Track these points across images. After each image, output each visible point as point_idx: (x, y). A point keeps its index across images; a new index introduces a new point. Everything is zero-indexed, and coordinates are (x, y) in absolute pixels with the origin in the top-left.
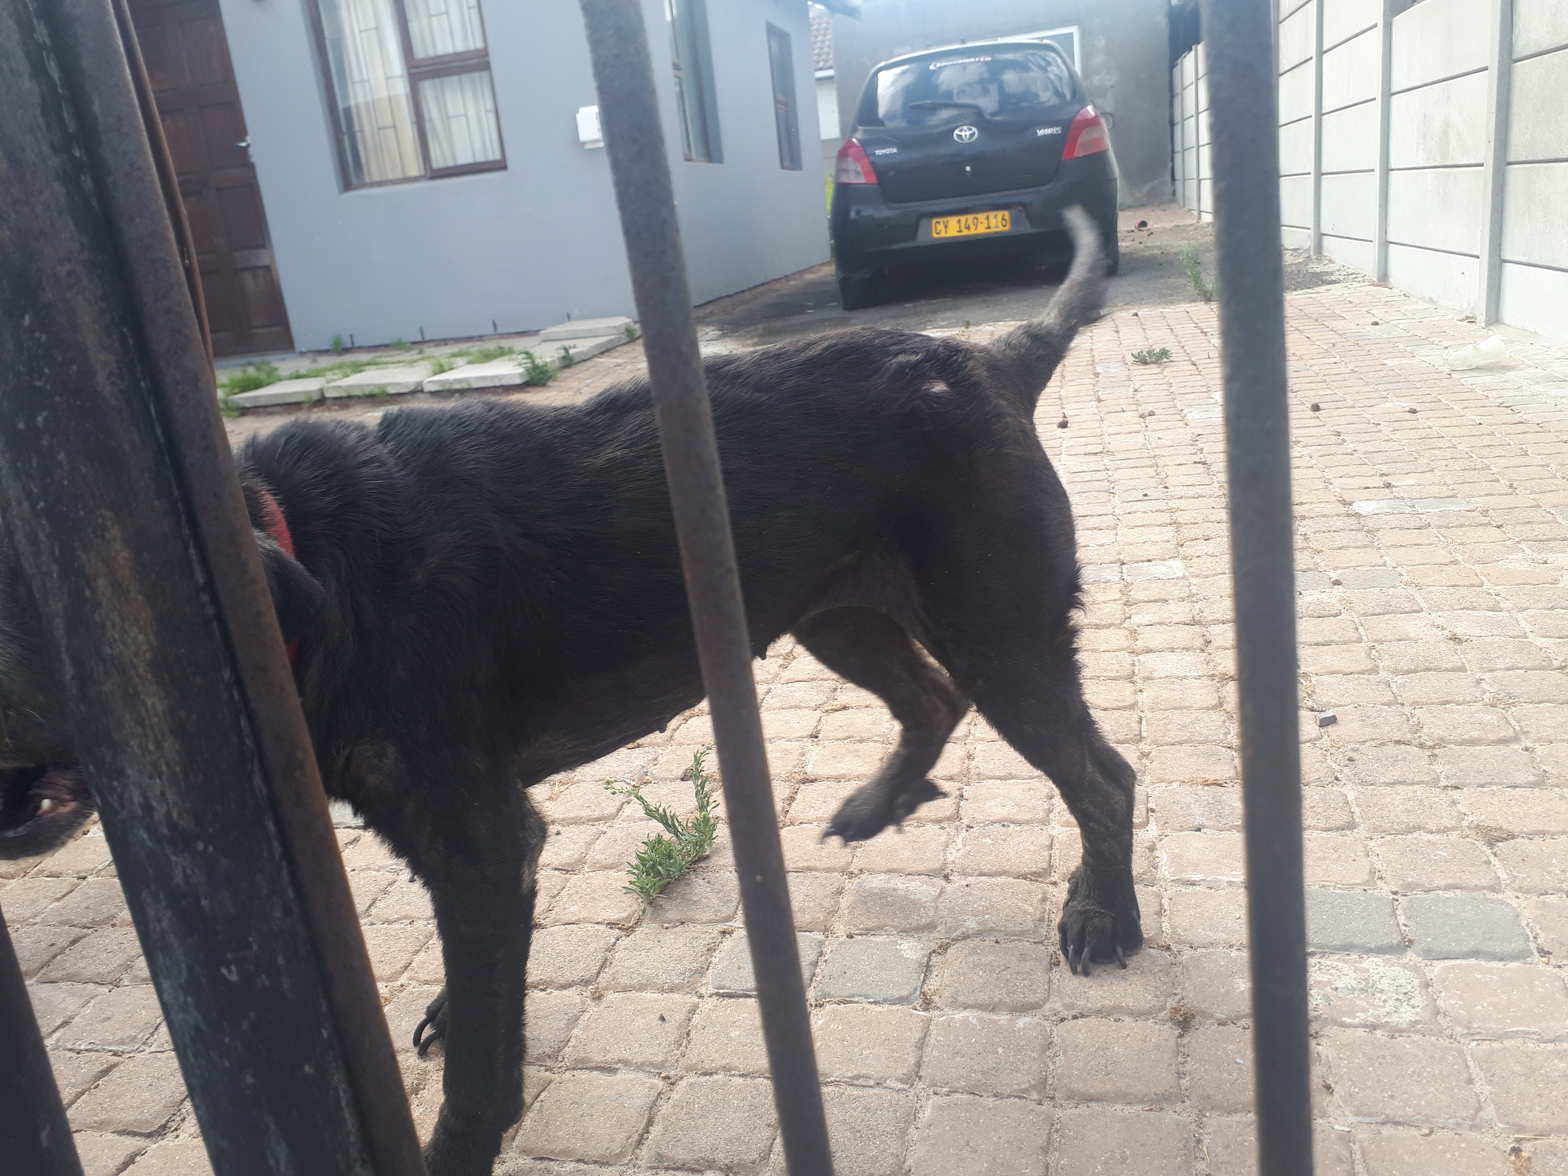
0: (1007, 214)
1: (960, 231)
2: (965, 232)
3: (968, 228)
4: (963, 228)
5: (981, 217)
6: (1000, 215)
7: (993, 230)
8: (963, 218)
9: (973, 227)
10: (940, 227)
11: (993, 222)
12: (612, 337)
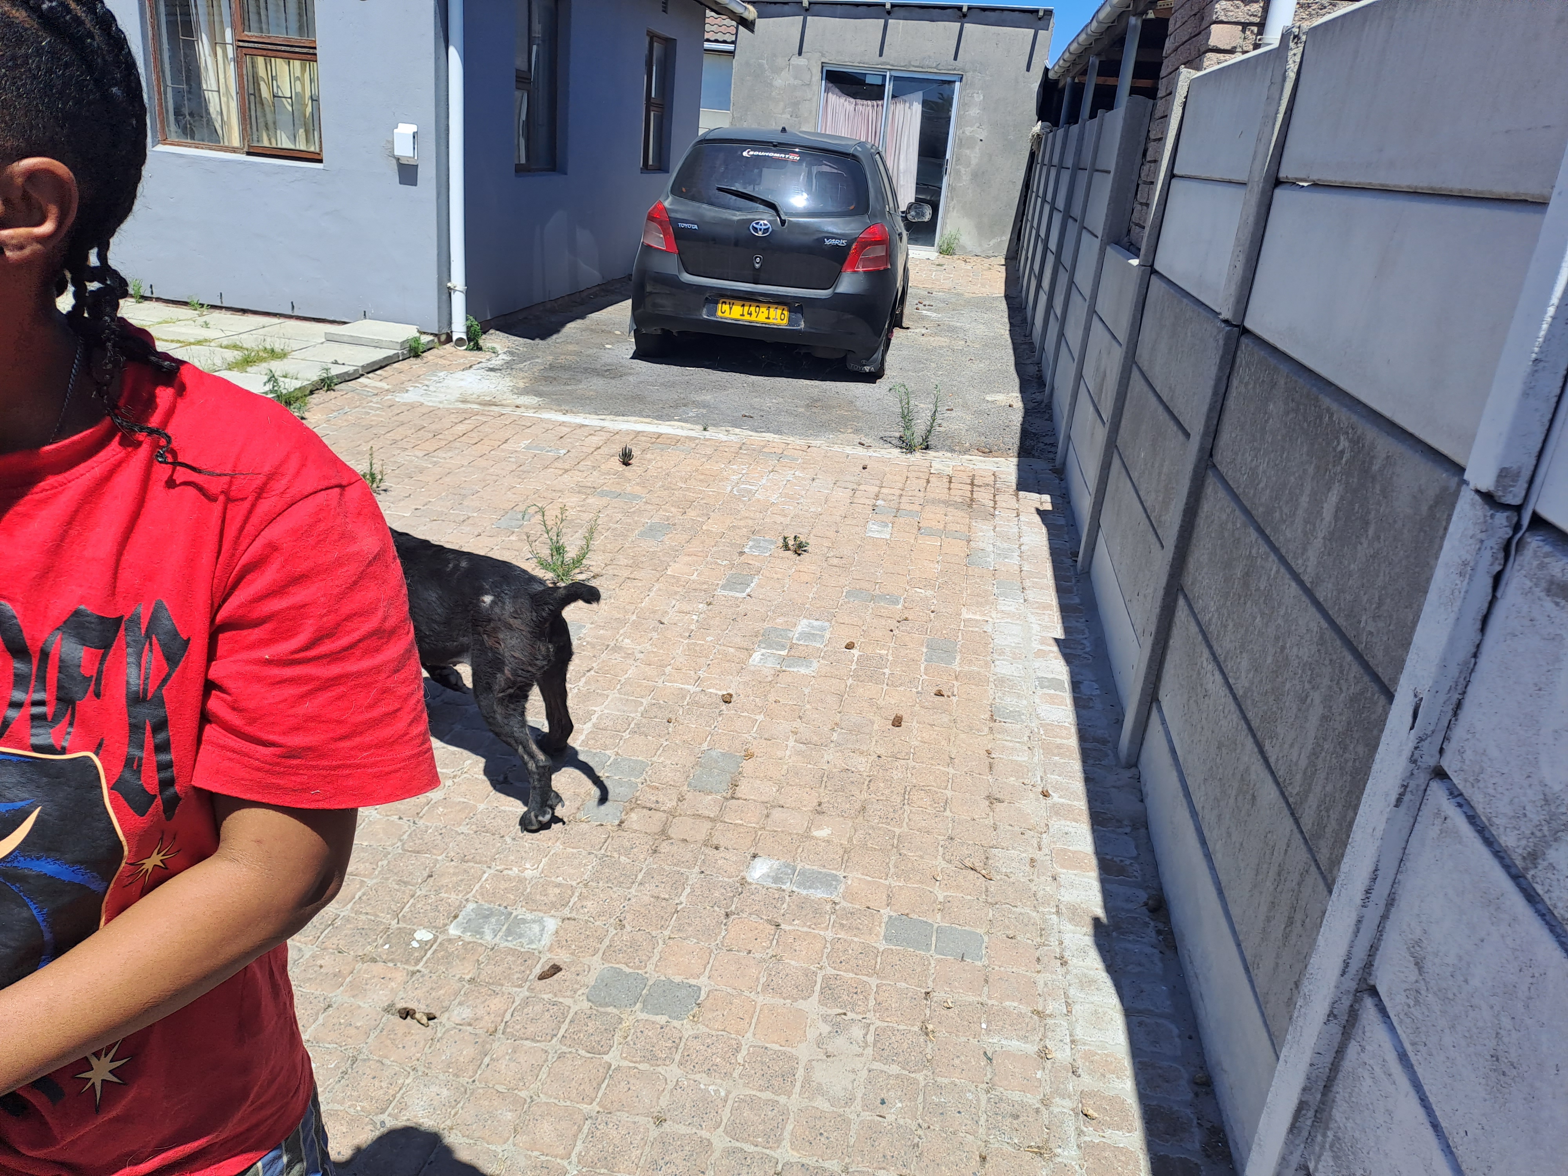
0: (786, 312)
1: (743, 315)
2: (747, 317)
3: (750, 314)
4: (745, 313)
5: (763, 309)
6: (779, 312)
7: (771, 321)
8: (747, 307)
9: (754, 314)
10: (726, 307)
11: (772, 315)
12: (391, 352)
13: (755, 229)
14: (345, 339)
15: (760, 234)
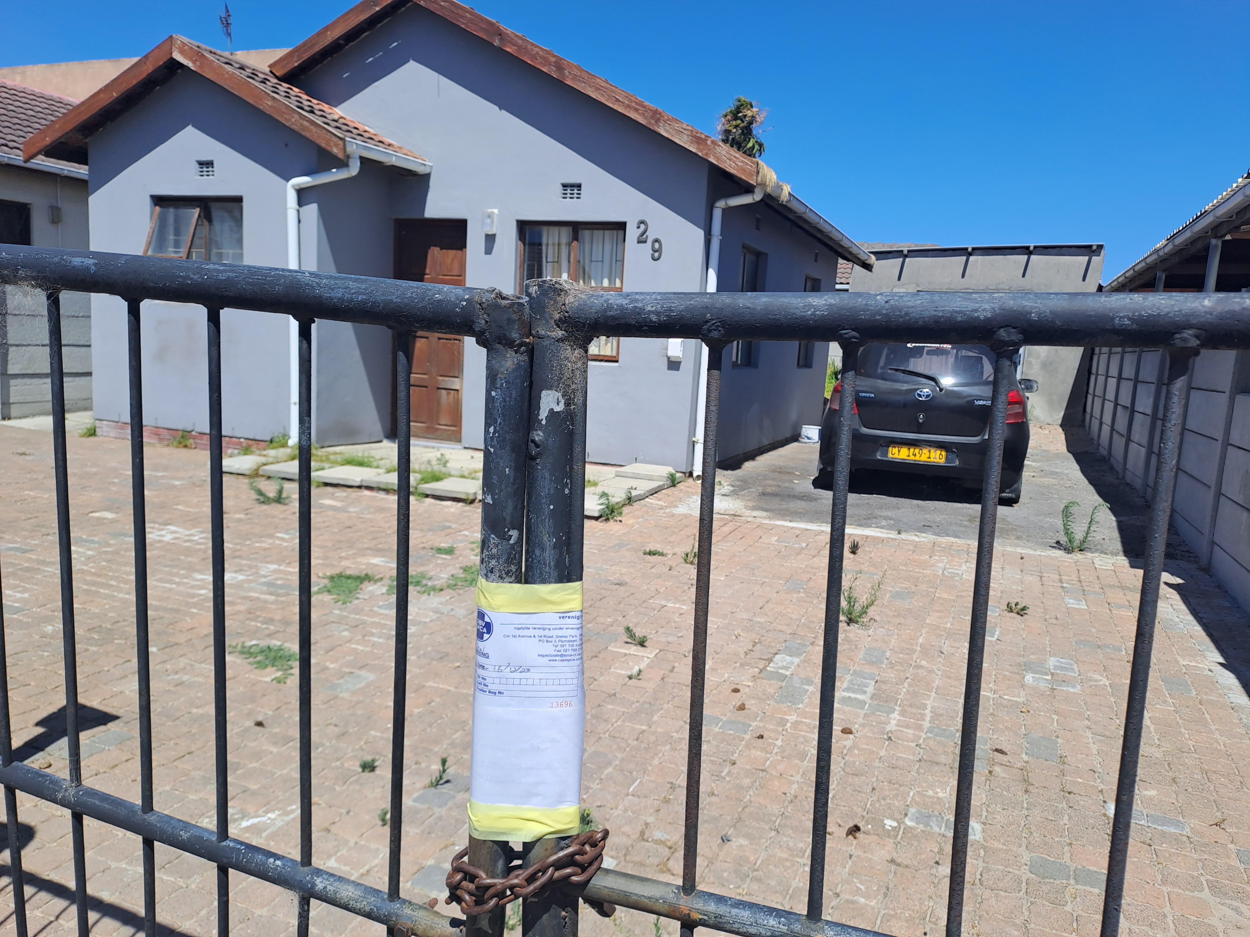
0: (944, 453)
1: (909, 456)
2: (912, 458)
3: (915, 457)
4: (911, 454)
5: (925, 451)
6: (938, 452)
7: (932, 460)
8: (912, 450)
9: (918, 455)
10: (895, 450)
11: (933, 456)
12: (661, 483)
13: (920, 396)
14: (629, 475)
15: (923, 399)
